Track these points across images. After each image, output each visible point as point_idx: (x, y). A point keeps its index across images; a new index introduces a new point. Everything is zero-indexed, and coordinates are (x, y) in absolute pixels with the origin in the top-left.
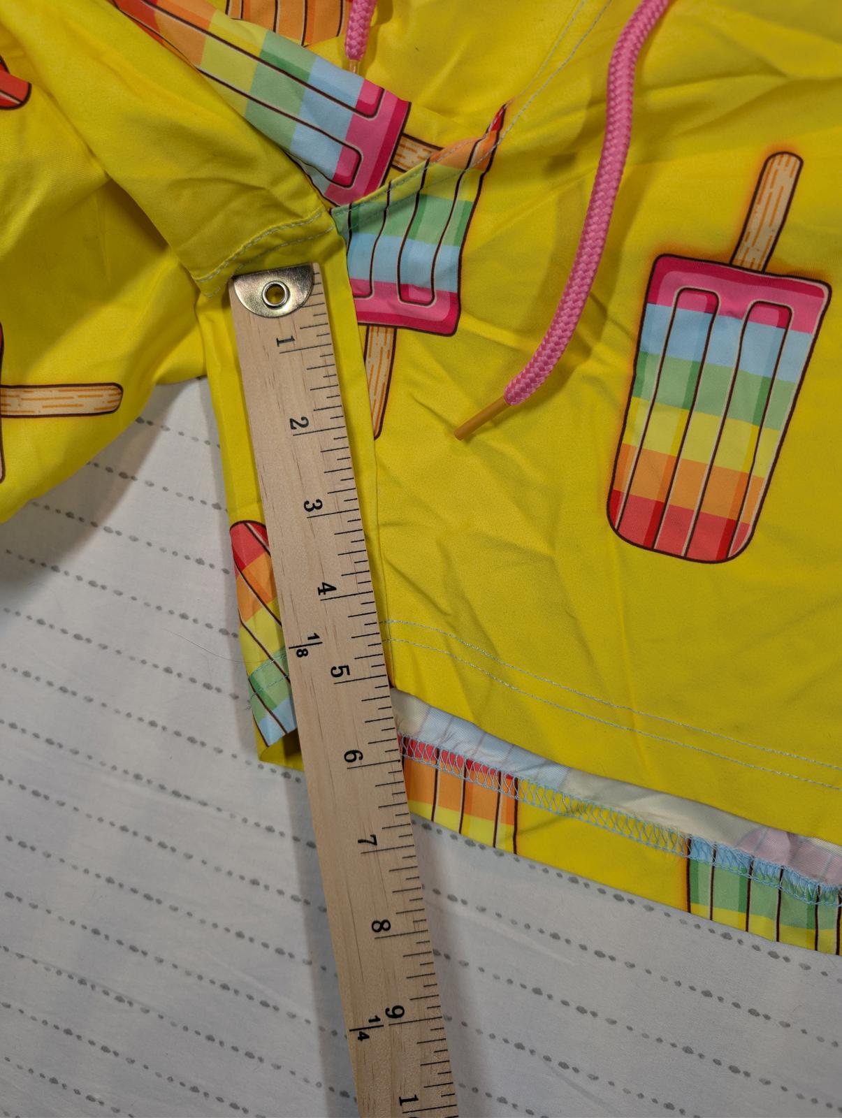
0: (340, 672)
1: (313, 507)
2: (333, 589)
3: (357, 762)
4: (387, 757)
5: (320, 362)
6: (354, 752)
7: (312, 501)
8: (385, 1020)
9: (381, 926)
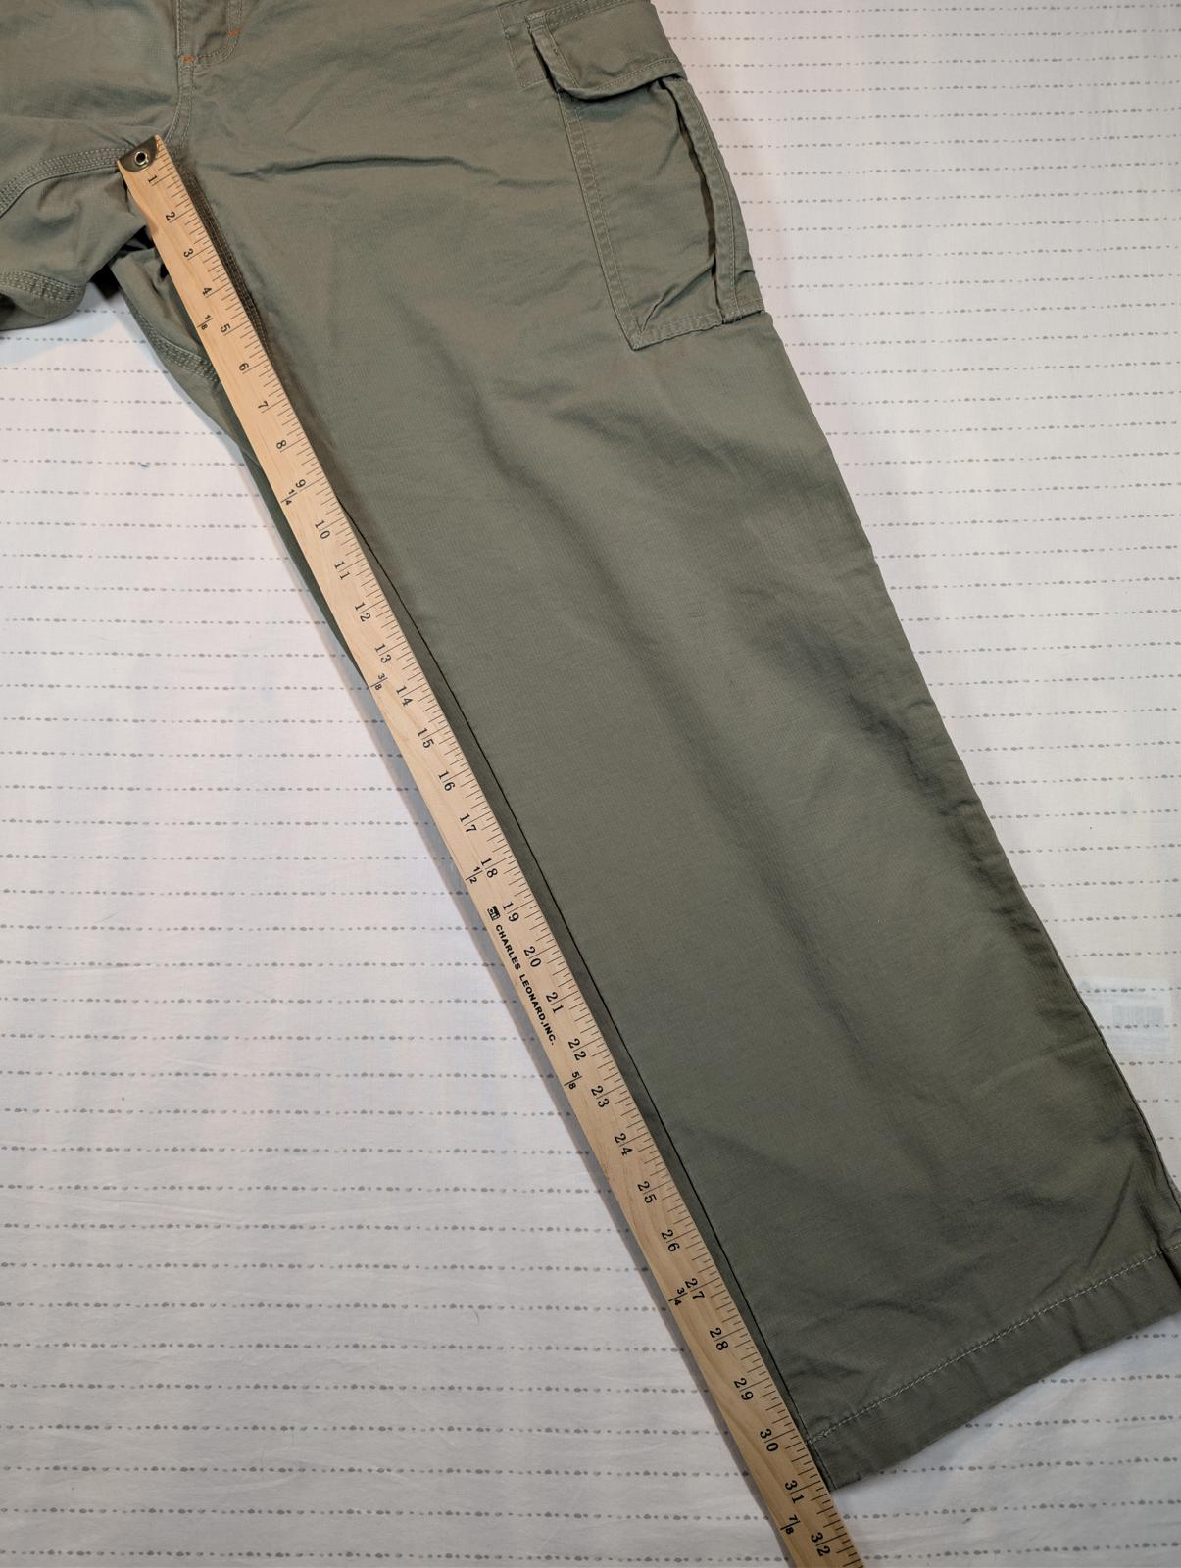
0: (225, 329)
1: (188, 254)
2: (210, 289)
3: (247, 369)
4: (260, 360)
5: (172, 182)
6: (243, 365)
7: (188, 251)
8: (296, 490)
9: (282, 444)
